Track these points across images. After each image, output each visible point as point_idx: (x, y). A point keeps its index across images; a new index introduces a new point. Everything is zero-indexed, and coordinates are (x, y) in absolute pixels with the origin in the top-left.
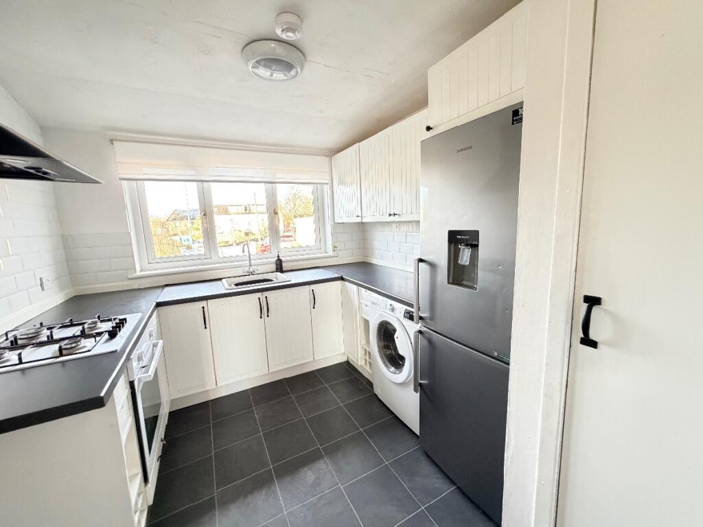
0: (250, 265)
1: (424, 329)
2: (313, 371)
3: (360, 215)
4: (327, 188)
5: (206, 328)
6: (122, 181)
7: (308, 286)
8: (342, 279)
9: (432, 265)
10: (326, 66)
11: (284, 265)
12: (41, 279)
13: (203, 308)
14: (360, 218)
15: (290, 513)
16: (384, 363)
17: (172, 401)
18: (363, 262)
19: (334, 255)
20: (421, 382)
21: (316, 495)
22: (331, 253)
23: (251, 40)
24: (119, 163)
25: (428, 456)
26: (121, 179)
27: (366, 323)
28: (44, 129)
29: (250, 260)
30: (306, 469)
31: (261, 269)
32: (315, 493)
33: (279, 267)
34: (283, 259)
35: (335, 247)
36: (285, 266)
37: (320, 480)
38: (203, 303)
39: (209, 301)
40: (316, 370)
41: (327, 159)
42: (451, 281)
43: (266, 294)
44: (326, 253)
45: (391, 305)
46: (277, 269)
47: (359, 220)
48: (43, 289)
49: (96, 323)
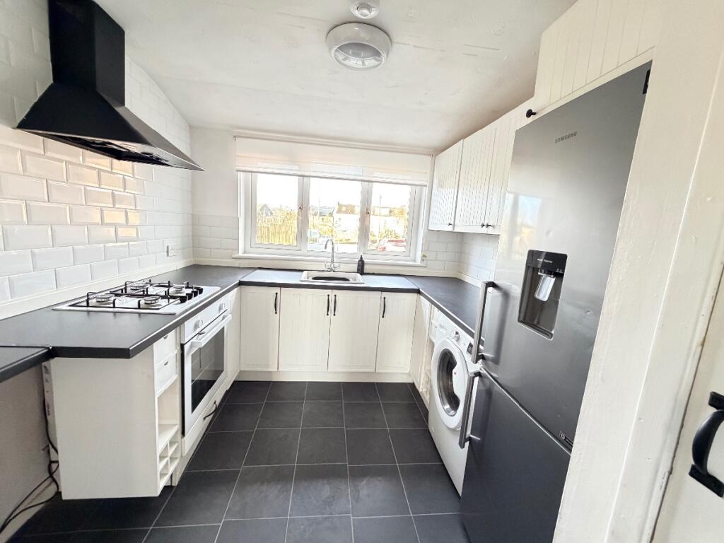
0: (332, 261)
1: (484, 372)
2: (374, 383)
3: (452, 223)
4: (426, 191)
5: (276, 313)
6: (239, 173)
7: (380, 292)
8: (418, 292)
9: (506, 295)
10: (415, 46)
11: (366, 267)
12: (168, 247)
13: (276, 294)
14: (451, 226)
15: (293, 520)
16: (441, 397)
17: (241, 372)
18: (456, 278)
19: (422, 265)
20: (471, 436)
21: (323, 514)
22: (418, 262)
23: (332, 26)
24: (238, 156)
25: (465, 529)
26: (238, 171)
27: (432, 344)
28: (193, 129)
29: (333, 256)
30: (325, 482)
31: (343, 267)
32: (324, 511)
33: (360, 268)
34: (365, 261)
35: (424, 256)
36: (367, 269)
37: (334, 500)
38: (277, 290)
39: (282, 288)
40: (377, 383)
41: (429, 159)
42: (521, 319)
43: (336, 292)
44: (415, 261)
45: (457, 333)
46: (358, 270)
47: (450, 229)
48: (168, 255)
49: (181, 288)
